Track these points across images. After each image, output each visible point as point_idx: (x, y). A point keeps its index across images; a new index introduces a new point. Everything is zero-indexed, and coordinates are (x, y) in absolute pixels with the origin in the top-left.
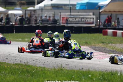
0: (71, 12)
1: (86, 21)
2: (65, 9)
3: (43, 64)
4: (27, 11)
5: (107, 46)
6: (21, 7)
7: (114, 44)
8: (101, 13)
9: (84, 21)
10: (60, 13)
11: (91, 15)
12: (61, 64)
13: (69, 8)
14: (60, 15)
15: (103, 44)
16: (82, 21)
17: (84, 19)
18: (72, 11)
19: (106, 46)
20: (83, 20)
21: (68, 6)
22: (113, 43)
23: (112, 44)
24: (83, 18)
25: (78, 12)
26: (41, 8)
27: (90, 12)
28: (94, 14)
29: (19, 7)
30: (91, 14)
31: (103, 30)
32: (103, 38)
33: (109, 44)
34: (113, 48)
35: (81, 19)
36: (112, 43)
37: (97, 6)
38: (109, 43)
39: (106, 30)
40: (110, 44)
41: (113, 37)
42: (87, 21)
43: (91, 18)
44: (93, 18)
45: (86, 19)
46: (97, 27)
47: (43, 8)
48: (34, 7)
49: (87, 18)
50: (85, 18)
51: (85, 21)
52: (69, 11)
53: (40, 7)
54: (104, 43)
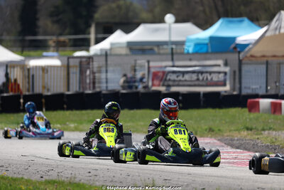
0: (172, 60)
1: (209, 78)
2: (159, 54)
3: (111, 180)
4: (71, 60)
5: (259, 136)
6: (57, 51)
7: (274, 133)
8: (243, 62)
9: (203, 79)
10: (148, 62)
11: (219, 66)
12: (153, 180)
13: (169, 51)
14: (149, 68)
15: (250, 132)
16: (198, 79)
17: (205, 75)
18: (175, 57)
19: (257, 137)
20: (201, 78)
21: (165, 47)
22: (274, 130)
23: (270, 132)
24: (202, 73)
25: (190, 60)
26: (104, 53)
27: (217, 59)
28: (226, 64)
29: (53, 51)
30: (220, 62)
31: (249, 100)
32: (250, 119)
33: (263, 132)
34: (274, 140)
35: (198, 76)
36: (270, 129)
37: (233, 46)
38: (264, 130)
39: (257, 100)
40: (266, 132)
41: (272, 116)
42: (212, 79)
43: (219, 73)
44: (225, 73)
45: (208, 75)
46: (235, 93)
47: (108, 53)
48: (88, 50)
49: (210, 73)
50: (207, 72)
51: (207, 79)
52: (170, 57)
53: (101, 50)
54: (251, 130)
